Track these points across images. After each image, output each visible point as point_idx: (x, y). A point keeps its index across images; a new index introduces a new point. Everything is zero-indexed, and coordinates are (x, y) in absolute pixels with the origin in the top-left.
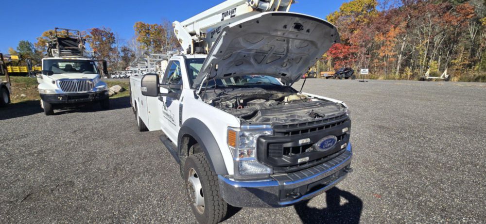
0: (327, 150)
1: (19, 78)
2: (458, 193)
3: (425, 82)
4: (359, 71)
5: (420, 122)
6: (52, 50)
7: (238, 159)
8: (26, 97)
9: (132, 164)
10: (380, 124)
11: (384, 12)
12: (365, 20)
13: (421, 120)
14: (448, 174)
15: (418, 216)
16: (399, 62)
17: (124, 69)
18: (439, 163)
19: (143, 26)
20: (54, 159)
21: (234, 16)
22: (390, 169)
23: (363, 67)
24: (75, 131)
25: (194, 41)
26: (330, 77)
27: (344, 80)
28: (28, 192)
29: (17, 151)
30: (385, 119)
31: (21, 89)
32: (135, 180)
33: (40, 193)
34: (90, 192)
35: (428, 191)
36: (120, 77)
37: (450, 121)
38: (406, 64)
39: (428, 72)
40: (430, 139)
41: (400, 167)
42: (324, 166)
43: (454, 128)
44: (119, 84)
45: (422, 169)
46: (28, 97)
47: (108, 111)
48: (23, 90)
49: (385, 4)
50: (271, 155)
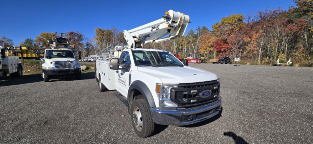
0: (206, 97)
1: (27, 60)
2: (284, 127)
3: (277, 67)
4: (234, 59)
5: (269, 90)
6: (51, 44)
7: (161, 99)
8: (31, 72)
9: (99, 108)
10: (244, 91)
11: (248, 23)
12: (237, 28)
13: (270, 89)
14: (280, 118)
15: (259, 137)
16: (260, 54)
17: (87, 56)
18: (276, 112)
19: (101, 30)
20: (55, 105)
21: (158, 29)
22: (247, 114)
23: (237, 57)
24: (64, 91)
25: (135, 41)
26: (215, 63)
27: (224, 65)
28: (45, 120)
29: (34, 101)
30: (247, 88)
31: (28, 67)
32: (102, 116)
33: (51, 121)
34: (78, 121)
35: (267, 125)
36: (84, 61)
37: (288, 90)
38: (265, 55)
39: (278, 61)
40: (274, 99)
41: (253, 113)
42: (205, 106)
43: (290, 94)
44: (85, 65)
45: (265, 115)
46: (32, 72)
47: (80, 80)
48: (29, 67)
49: (249, 18)
50: (177, 98)
